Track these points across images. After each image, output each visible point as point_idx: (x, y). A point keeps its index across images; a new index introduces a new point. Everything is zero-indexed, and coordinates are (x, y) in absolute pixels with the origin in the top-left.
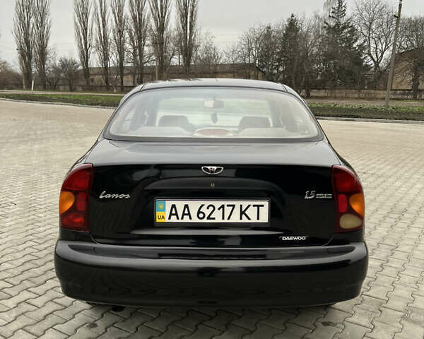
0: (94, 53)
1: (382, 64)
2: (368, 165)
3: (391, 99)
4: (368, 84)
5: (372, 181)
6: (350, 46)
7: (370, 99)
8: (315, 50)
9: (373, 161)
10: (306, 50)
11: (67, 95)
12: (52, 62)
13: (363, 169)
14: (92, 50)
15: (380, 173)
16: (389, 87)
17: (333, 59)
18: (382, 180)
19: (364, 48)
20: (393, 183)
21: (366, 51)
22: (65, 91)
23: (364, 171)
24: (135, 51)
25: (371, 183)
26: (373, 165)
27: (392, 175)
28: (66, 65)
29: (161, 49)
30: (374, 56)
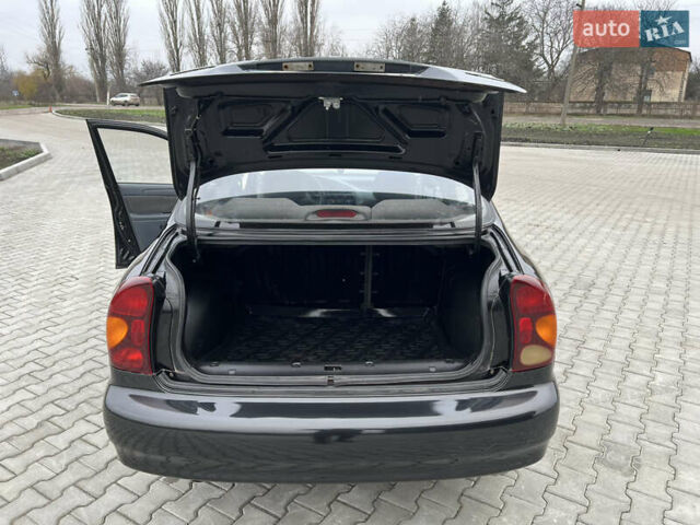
0: (187, 54)
1: (558, 68)
2: (542, 213)
3: (568, 114)
4: (539, 94)
5: (547, 237)
6: (518, 45)
7: (542, 115)
8: (473, 50)
9: (548, 207)
10: (461, 50)
11: (153, 111)
12: (133, 66)
13: (534, 220)
14: (184, 51)
15: (557, 225)
16: (566, 99)
17: (496, 61)
18: (558, 236)
19: (535, 47)
20: (575, 241)
21: (538, 51)
22: (151, 104)
23: (536, 223)
24: (240, 51)
25: (546, 241)
26: (549, 214)
27: (573, 229)
28: (151, 70)
29: (274, 49)
30: (548, 58)
